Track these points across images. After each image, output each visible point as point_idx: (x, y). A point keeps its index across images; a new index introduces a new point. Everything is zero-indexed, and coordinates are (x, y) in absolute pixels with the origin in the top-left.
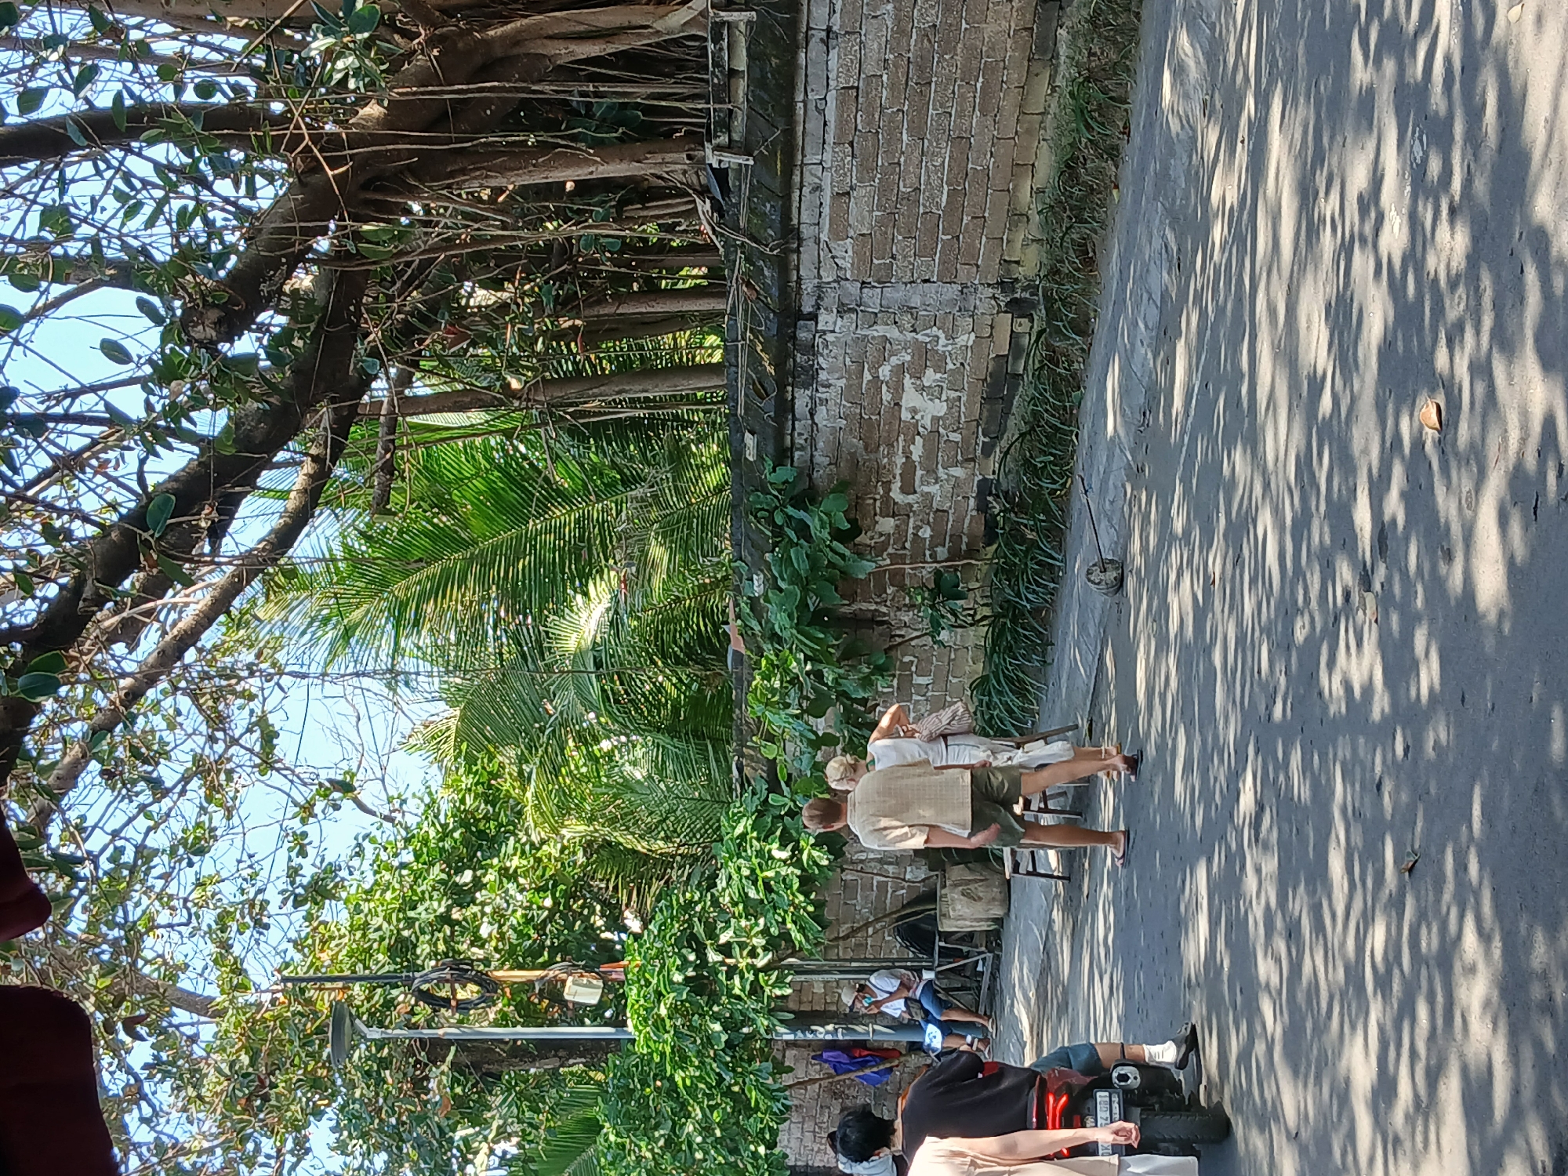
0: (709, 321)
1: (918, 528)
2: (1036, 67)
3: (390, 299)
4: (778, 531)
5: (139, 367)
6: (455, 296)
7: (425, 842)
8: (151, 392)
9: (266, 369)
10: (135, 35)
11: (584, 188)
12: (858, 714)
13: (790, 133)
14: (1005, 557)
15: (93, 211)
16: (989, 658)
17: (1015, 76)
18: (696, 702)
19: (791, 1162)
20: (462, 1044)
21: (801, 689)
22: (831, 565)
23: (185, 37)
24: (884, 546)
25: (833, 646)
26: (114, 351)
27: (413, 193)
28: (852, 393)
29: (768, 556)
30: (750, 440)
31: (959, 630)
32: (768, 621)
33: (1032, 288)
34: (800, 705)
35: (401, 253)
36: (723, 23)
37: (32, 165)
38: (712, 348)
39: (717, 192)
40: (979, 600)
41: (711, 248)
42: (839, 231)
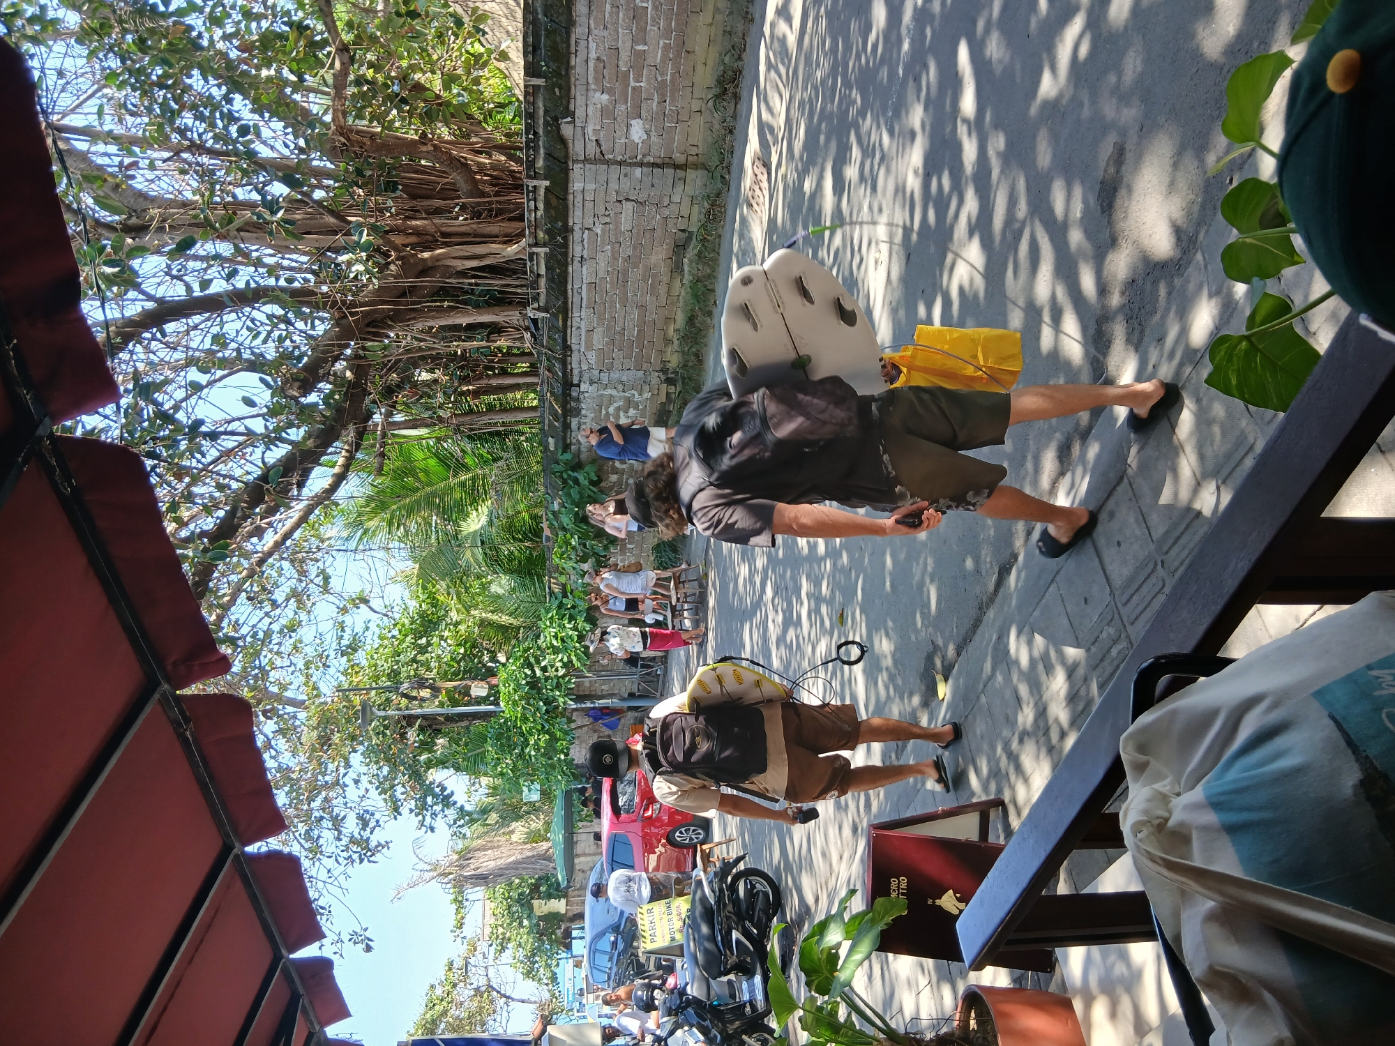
0: (530, 387)
1: (627, 479)
2: (675, 275)
3: (381, 377)
4: (565, 482)
5: (261, 408)
6: (413, 375)
7: (403, 625)
8: (267, 420)
9: (323, 409)
10: (255, 254)
11: (471, 326)
12: (603, 562)
13: (566, 303)
15: (237, 336)
17: (665, 279)
18: (529, 559)
19: (575, 762)
20: (424, 717)
21: (577, 551)
22: (589, 496)
23: (280, 255)
26: (249, 402)
27: (391, 328)
28: (597, 419)
29: (561, 493)
30: (551, 440)
32: (561, 522)
33: (675, 372)
34: (576, 558)
35: (386, 356)
36: (534, 253)
37: (207, 315)
38: (532, 399)
39: (533, 329)
41: (531, 354)
42: (589, 346)
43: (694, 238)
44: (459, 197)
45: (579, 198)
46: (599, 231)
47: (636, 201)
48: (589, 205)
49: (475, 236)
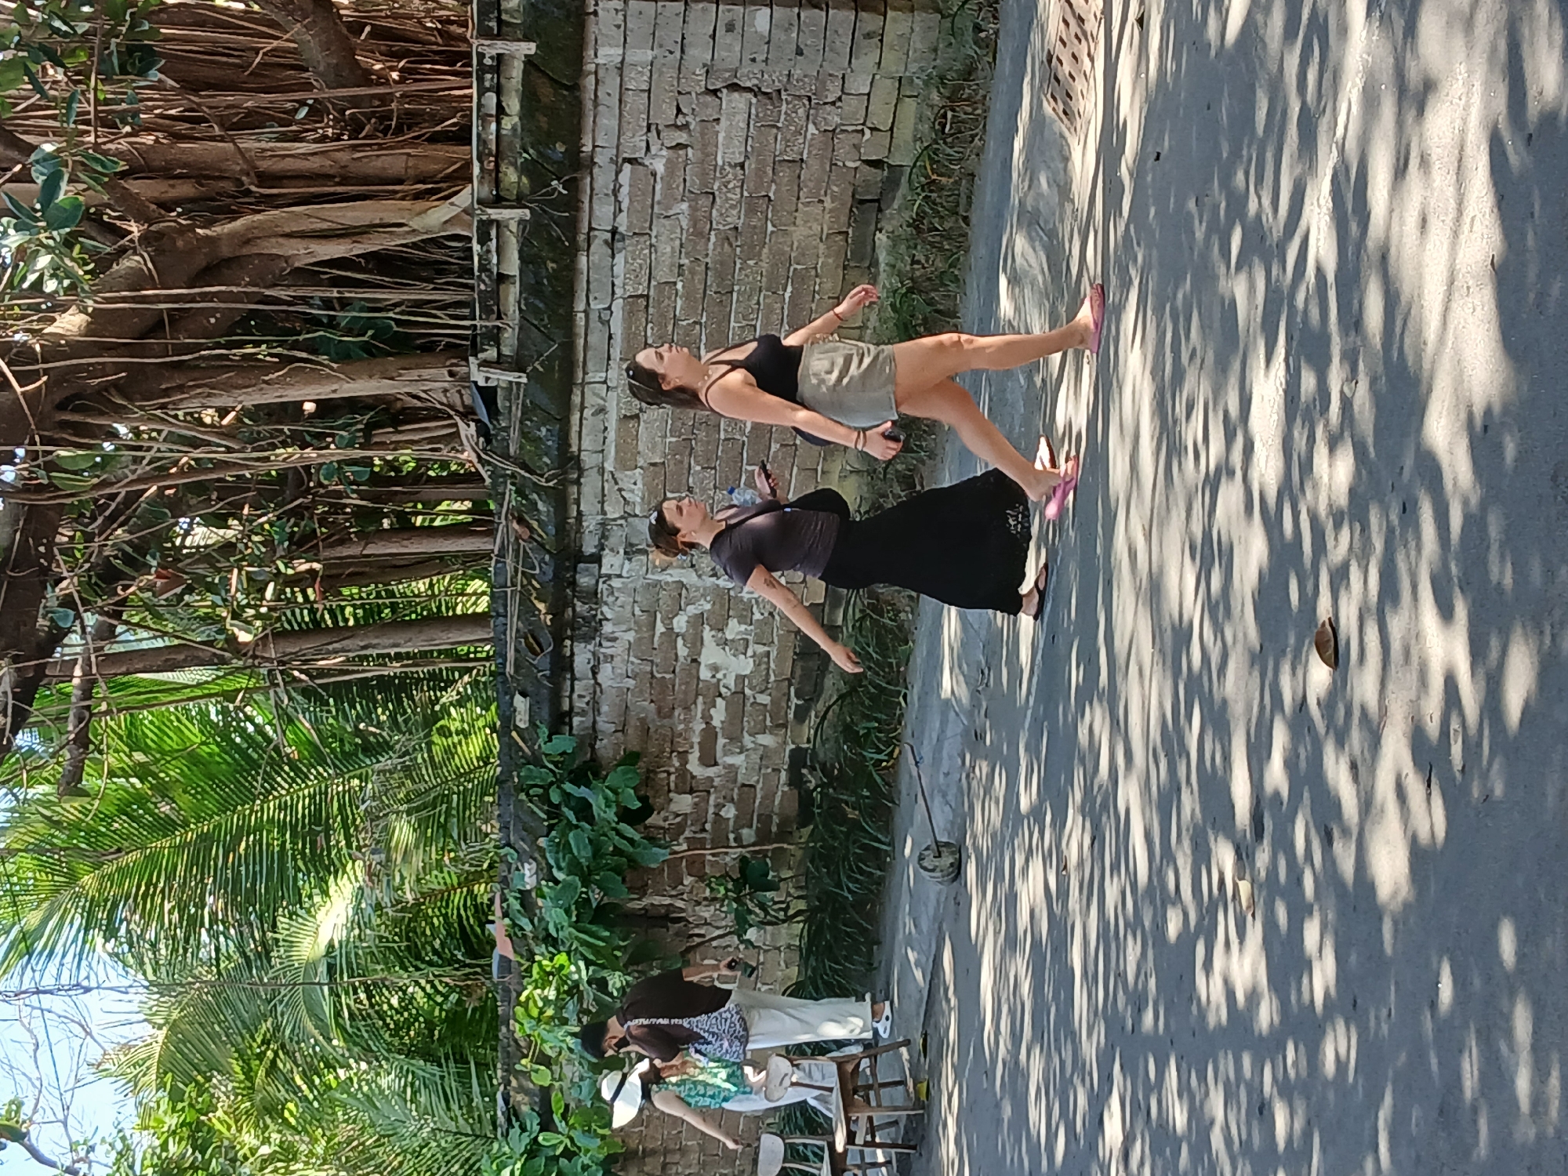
0: (473, 563)
1: (719, 806)
2: (853, 275)
3: (89, 538)
4: (554, 812)
6: (168, 534)
11: (326, 408)
13: (569, 347)
14: (823, 840)
16: (805, 960)
17: (828, 286)
21: (581, 1000)
22: (617, 851)
24: (680, 829)
25: (619, 948)
27: (120, 412)
28: (642, 648)
29: (542, 842)
30: (521, 703)
31: (769, 928)
32: (541, 919)
34: (580, 1020)
35: (104, 484)
36: (491, 222)
38: (476, 596)
39: (483, 414)
40: (792, 891)
41: (474, 478)
42: (626, 460)
43: (904, 180)
44: (308, 86)
45: (611, 84)
46: (659, 166)
47: (756, 91)
48: (636, 102)
49: (345, 180)
